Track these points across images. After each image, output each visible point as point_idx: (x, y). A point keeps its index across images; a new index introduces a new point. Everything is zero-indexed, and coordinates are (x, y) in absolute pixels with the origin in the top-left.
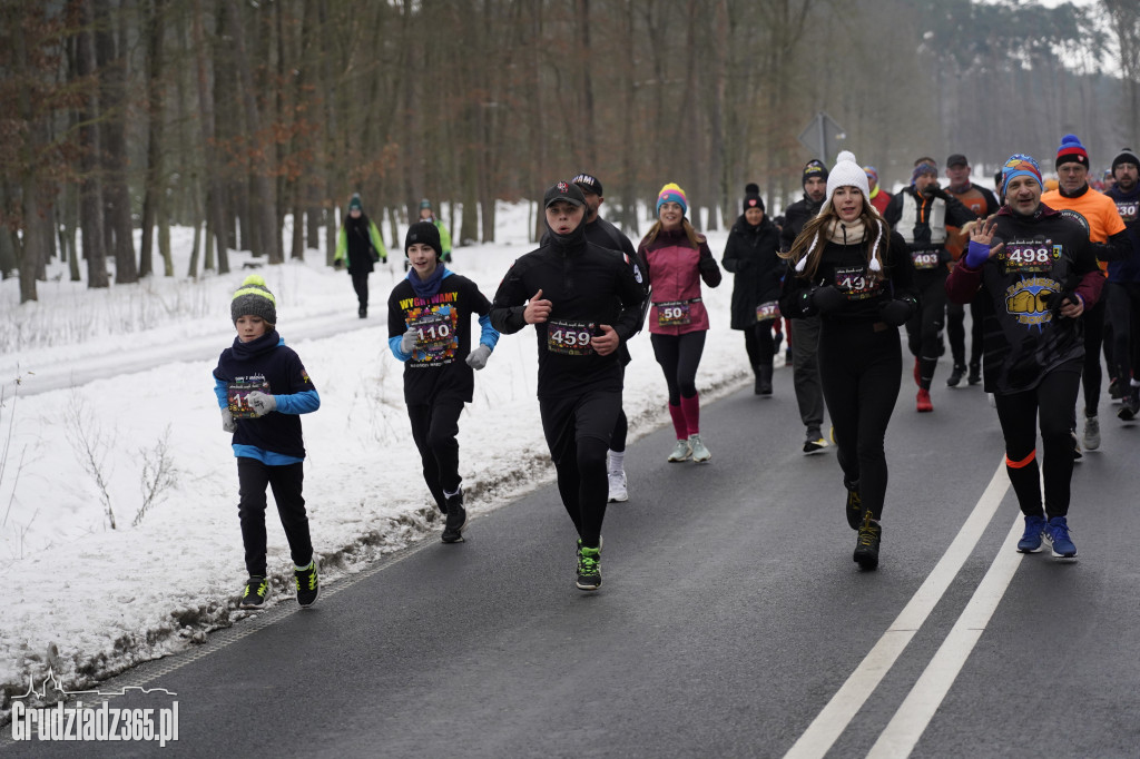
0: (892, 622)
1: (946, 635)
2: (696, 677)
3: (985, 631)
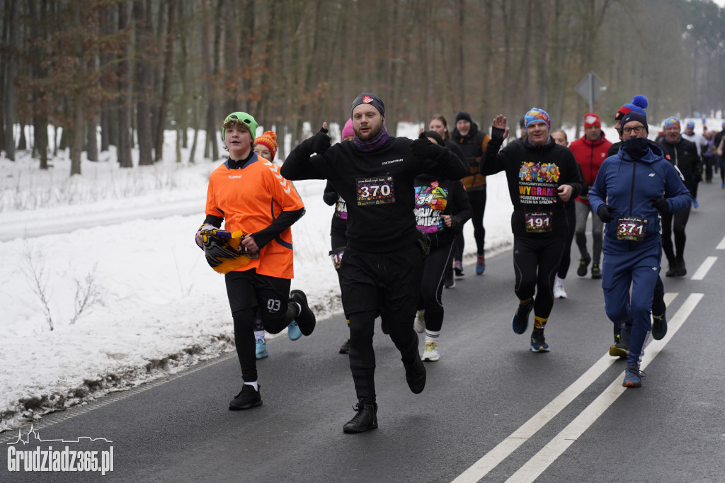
0: (514, 431)
3: (576, 441)
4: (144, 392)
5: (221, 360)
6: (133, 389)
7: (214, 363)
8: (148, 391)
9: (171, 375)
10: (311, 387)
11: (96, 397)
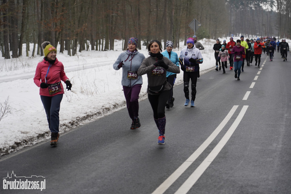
0: (187, 159)
1: (201, 163)
2: (129, 173)
3: (212, 162)
4: (38, 146)
5: (65, 134)
6: (33, 145)
7: (63, 135)
8: (39, 146)
9: (47, 140)
10: (103, 143)
11: (20, 149)
